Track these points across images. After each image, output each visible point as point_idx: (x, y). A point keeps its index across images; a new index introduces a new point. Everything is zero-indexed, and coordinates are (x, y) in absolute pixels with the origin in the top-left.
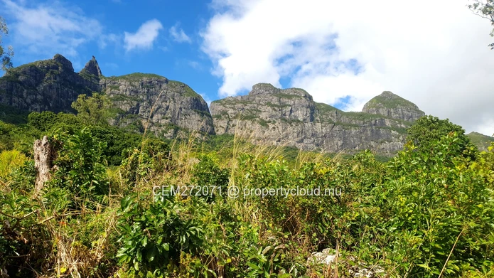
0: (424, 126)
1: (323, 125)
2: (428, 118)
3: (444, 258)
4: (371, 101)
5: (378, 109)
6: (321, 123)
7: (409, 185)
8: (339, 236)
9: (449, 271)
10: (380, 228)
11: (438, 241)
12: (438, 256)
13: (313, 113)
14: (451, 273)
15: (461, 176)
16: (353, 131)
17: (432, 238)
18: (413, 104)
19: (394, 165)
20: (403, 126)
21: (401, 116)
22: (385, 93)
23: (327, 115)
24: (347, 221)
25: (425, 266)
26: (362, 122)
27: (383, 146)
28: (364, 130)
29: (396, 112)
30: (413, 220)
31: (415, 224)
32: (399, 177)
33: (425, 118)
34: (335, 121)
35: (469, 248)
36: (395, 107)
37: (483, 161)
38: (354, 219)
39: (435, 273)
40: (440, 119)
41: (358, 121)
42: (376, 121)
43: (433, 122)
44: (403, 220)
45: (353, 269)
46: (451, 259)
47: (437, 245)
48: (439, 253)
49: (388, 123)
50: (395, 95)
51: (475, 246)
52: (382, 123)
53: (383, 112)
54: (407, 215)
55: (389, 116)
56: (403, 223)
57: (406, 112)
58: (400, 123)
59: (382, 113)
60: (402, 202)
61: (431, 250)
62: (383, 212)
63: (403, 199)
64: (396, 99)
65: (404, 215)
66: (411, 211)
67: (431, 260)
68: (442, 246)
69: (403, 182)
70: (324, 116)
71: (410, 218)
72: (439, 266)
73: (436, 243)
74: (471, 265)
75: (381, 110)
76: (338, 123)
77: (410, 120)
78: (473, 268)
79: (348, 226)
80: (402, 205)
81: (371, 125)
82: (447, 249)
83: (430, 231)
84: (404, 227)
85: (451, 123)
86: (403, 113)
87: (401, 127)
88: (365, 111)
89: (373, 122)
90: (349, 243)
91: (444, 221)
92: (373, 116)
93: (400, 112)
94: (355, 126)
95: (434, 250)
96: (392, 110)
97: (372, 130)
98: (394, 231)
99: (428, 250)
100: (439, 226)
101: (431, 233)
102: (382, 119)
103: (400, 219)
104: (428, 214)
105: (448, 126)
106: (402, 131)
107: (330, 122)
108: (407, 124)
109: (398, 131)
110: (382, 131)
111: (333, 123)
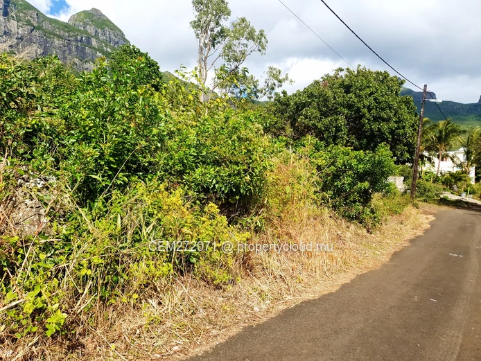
0: (127, 54)
1: (20, 24)
2: (131, 47)
3: (116, 171)
4: (79, 14)
5: (85, 24)
6: (18, 22)
7: (95, 100)
8: (10, 143)
9: (119, 182)
10: (63, 140)
11: (113, 155)
12: (111, 169)
13: (8, 6)
14: (121, 184)
15: (141, 99)
16: (57, 42)
17: (107, 152)
18: (120, 31)
19: (84, 78)
20: (109, 50)
21: (108, 39)
22: (94, 10)
23: (25, 14)
24: (21, 127)
25: (98, 177)
26: (67, 34)
27: (87, 65)
28: (69, 44)
29: (104, 34)
30: (93, 133)
31: (94, 138)
32: (88, 91)
33: (128, 47)
34: (36, 25)
35: (139, 164)
36: (103, 29)
37: (164, 92)
38: (29, 126)
39: (107, 183)
40: (141, 51)
41: (62, 32)
42: (82, 37)
43: (135, 53)
44: (83, 133)
45: (23, 179)
46: (122, 171)
47: (111, 159)
48: (112, 165)
49: (94, 43)
50: (104, 15)
51: (144, 162)
52: (89, 43)
53: (91, 29)
54: (87, 129)
55: (96, 36)
56: (82, 136)
57: (112, 37)
58: (106, 46)
59: (89, 31)
60: (83, 115)
61: (105, 164)
62: (68, 125)
63: (85, 112)
64: (104, 20)
65: (84, 128)
66: (92, 125)
67: (105, 172)
68: (115, 160)
69: (90, 96)
70: (21, 15)
71: (90, 132)
72: (110, 177)
73: (110, 156)
74: (139, 178)
75: (88, 27)
76: (39, 28)
77: (116, 46)
78: (140, 180)
79: (22, 132)
80: (83, 117)
81: (76, 40)
82: (119, 162)
83: (107, 146)
84: (83, 140)
85: (150, 58)
86: (110, 37)
87: (107, 51)
88: (71, 23)
89: (79, 38)
90: (22, 151)
91: (120, 137)
92: (80, 31)
93: (108, 35)
94: (59, 37)
95: (108, 163)
96: (100, 31)
97: (78, 46)
98: (73, 144)
99: (102, 163)
100: (115, 141)
101: (107, 147)
102: (88, 37)
103: (80, 132)
104: (107, 129)
105: (147, 59)
106: (107, 55)
107: (29, 23)
108: (113, 49)
109: (103, 54)
110: (88, 50)
111: (32, 25)
